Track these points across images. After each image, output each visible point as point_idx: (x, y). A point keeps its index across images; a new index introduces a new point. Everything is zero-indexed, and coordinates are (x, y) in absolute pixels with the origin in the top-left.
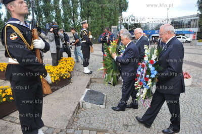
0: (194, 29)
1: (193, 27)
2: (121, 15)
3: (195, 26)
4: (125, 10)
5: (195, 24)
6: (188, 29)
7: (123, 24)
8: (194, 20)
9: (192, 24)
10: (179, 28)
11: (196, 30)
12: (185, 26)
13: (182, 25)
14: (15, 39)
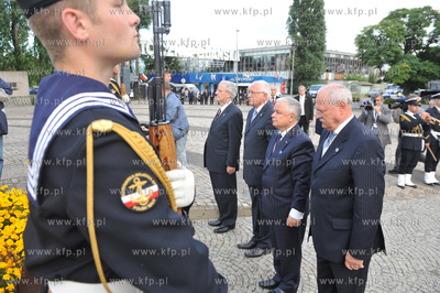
0: (282, 72)
1: (280, 70)
3: (283, 68)
4: (146, 25)
5: (283, 63)
7: (143, 57)
8: (282, 55)
9: (278, 65)
10: (255, 69)
11: (285, 75)
12: (266, 67)
13: (259, 65)
14: (150, 205)
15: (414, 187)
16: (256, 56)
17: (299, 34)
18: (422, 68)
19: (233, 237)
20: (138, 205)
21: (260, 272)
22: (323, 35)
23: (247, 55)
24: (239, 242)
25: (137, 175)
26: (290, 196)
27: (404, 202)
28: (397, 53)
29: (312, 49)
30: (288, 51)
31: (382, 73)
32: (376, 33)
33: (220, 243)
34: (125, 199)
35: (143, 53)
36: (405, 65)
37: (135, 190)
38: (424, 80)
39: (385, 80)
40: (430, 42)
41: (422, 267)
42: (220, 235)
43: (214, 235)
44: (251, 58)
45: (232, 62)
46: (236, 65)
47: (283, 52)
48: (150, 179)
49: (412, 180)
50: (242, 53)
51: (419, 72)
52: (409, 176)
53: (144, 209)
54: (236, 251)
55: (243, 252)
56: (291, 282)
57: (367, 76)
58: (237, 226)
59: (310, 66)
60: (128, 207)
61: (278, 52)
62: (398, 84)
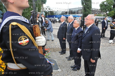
2: (43, 6)
3: (80, 13)
4: (45, 3)
5: (80, 12)
6: (78, 15)
8: (80, 10)
10: (73, 14)
11: (81, 15)
12: (76, 13)
13: (74, 13)
14: (26, 44)
15: (113, 43)
16: (73, 10)
17: (84, 4)
19: (65, 56)
20: (23, 44)
21: (71, 64)
23: (71, 10)
24: (66, 57)
25: (23, 36)
26: (78, 45)
27: (110, 47)
28: (111, 8)
29: (88, 8)
30: (82, 9)
31: (107, 14)
32: (105, 3)
33: (61, 57)
34: (19, 42)
35: (44, 10)
36: (113, 12)
37: (22, 40)
39: (107, 16)
41: (114, 63)
42: (62, 55)
43: (60, 55)
44: (72, 11)
45: (67, 12)
46: (68, 13)
47: (80, 9)
48: (27, 37)
49: (113, 41)
50: (70, 9)
52: (112, 40)
53: (24, 45)
54: (66, 59)
55: (67, 59)
56: (79, 66)
57: (103, 15)
58: (66, 53)
59: (87, 12)
60: (20, 44)
61: (79, 9)
62: (111, 17)
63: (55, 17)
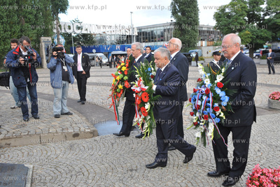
1: (167, 40)
2: (57, 19)
4: (63, 10)
5: (169, 35)
6: (162, 43)
8: (168, 30)
9: (166, 36)
10: (149, 41)
12: (157, 39)
13: (153, 38)
17: (179, 14)
18: (259, 34)
22: (196, 15)
30: (172, 27)
32: (227, 10)
35: (63, 31)
36: (247, 32)
38: (262, 42)
40: (265, 15)
44: (146, 33)
51: (257, 37)
59: (189, 37)
61: (166, 28)
63: (94, 51)
